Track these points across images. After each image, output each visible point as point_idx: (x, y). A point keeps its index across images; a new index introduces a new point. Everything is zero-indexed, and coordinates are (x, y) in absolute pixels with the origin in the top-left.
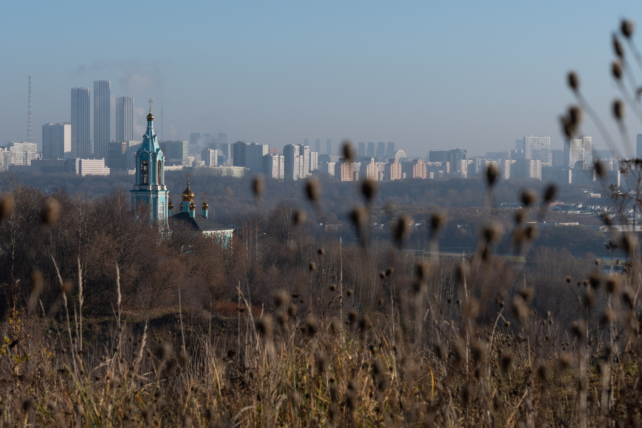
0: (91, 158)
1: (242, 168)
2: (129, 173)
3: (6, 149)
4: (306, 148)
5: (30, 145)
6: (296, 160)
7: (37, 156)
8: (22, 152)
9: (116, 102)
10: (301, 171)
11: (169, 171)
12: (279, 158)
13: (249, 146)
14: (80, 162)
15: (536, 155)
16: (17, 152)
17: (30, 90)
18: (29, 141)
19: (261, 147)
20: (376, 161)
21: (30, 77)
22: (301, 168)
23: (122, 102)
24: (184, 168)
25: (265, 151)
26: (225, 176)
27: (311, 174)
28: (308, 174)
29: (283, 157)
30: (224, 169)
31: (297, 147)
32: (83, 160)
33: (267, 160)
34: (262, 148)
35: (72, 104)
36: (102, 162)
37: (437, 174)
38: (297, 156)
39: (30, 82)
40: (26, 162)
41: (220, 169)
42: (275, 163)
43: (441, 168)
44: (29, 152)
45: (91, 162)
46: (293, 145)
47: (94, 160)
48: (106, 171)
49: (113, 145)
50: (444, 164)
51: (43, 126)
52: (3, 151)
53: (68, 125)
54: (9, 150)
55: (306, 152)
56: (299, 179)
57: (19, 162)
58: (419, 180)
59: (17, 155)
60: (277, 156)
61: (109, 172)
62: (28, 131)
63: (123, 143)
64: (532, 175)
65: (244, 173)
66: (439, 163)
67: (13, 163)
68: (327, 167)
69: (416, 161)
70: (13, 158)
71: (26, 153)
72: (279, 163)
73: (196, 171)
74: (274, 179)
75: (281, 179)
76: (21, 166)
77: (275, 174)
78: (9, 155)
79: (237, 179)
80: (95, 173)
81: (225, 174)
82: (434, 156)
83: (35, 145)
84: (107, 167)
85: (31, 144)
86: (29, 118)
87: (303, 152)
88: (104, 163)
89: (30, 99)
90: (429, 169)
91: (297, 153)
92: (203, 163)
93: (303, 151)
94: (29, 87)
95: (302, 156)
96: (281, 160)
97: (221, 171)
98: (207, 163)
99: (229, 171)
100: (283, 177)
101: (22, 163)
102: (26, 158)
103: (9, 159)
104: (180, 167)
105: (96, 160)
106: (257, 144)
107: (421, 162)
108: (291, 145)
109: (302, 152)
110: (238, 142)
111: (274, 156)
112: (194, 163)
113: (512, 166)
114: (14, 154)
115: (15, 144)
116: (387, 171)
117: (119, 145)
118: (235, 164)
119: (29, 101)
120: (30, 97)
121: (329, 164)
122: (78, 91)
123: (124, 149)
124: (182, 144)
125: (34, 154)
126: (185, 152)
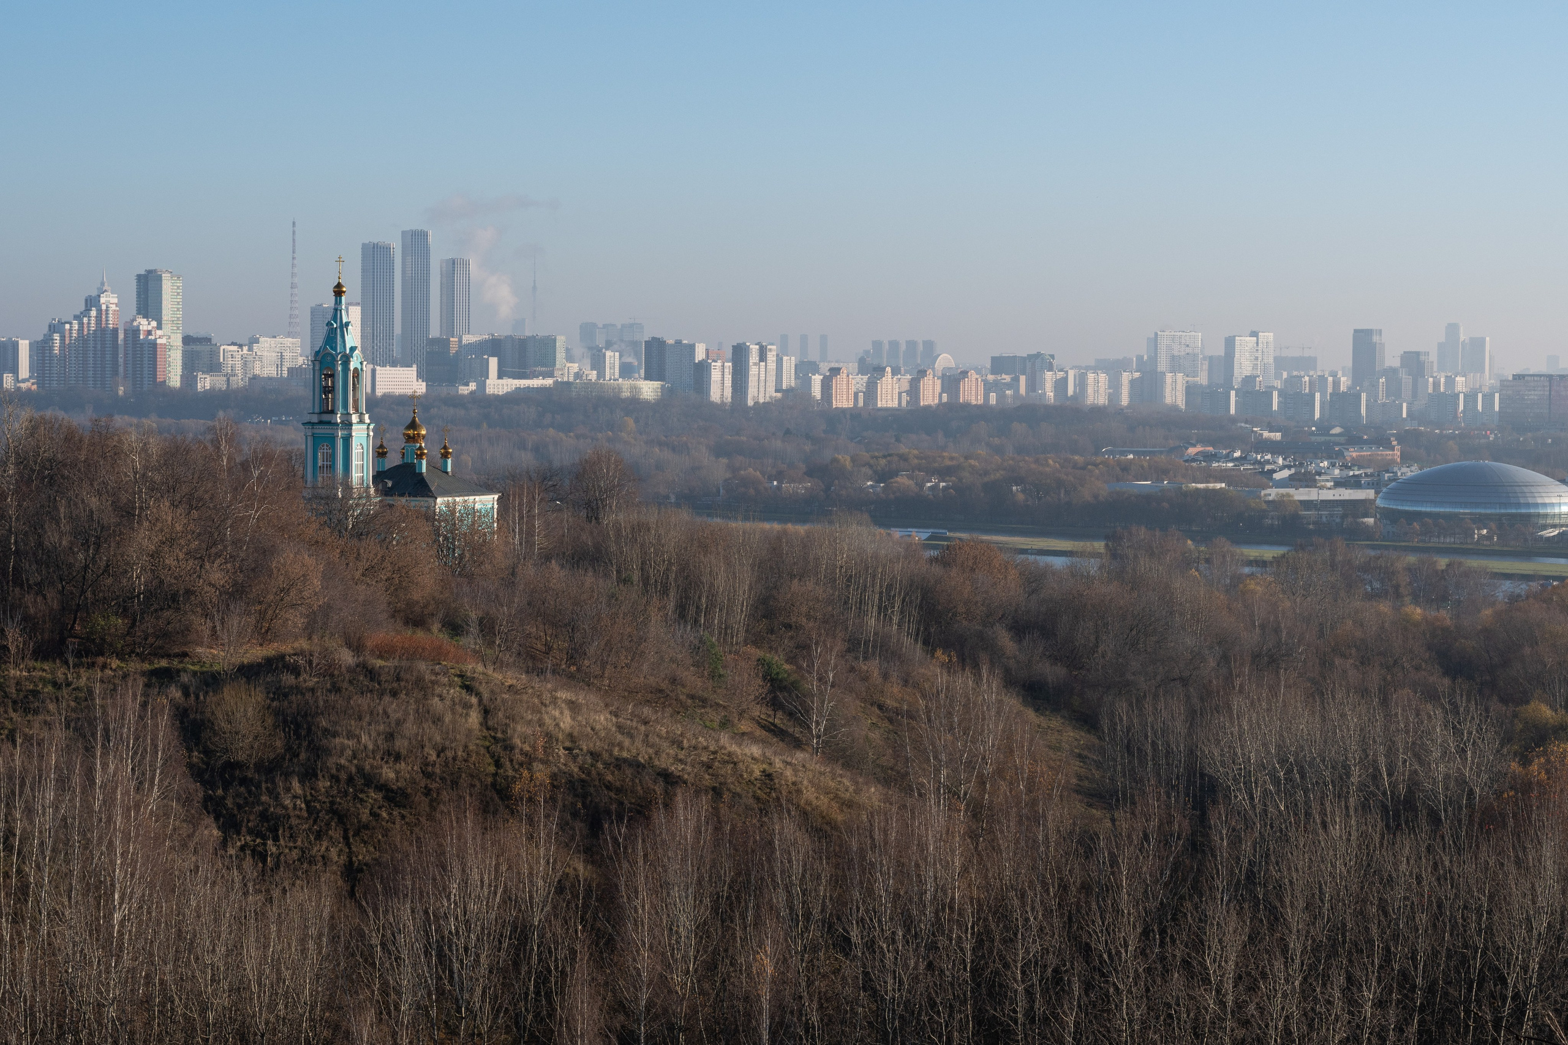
0: (394, 364)
1: (657, 384)
2: (460, 392)
3: (245, 348)
4: (770, 350)
5: (289, 341)
6: (753, 371)
7: (301, 361)
8: (274, 354)
9: (441, 268)
10: (762, 389)
11: (528, 387)
12: (723, 366)
13: (671, 345)
14: (374, 371)
15: (1176, 365)
16: (265, 354)
17: (294, 246)
18: (289, 335)
19: (691, 348)
20: (895, 372)
21: (294, 223)
22: (762, 384)
23: (453, 267)
24: (556, 383)
25: (700, 355)
26: (627, 399)
27: (779, 395)
28: (774, 394)
29: (730, 364)
30: (625, 384)
31: (754, 348)
32: (378, 368)
33: (702, 370)
34: (694, 349)
35: (364, 270)
36: (412, 371)
37: (1001, 397)
38: (755, 364)
39: (294, 233)
40: (281, 370)
41: (618, 385)
42: (715, 375)
43: (1009, 386)
44: (287, 355)
45: (393, 372)
46: (748, 344)
47: (398, 368)
48: (420, 388)
49: (433, 342)
50: (1016, 380)
51: (312, 308)
52: (240, 353)
53: (355, 307)
54: (250, 349)
55: (771, 357)
56: (757, 403)
57: (270, 371)
58: (967, 406)
59: (265, 360)
60: (719, 364)
61: (424, 390)
62: (290, 318)
63: (451, 339)
64: (1168, 400)
65: (662, 392)
66: (1007, 378)
67: (258, 372)
68: (808, 383)
69: (964, 374)
70: (258, 364)
71: (282, 356)
72: (723, 375)
73: (576, 388)
74: (713, 405)
75: (726, 404)
76: (270, 379)
77: (715, 395)
78: (250, 358)
79: (647, 403)
80: (398, 391)
81: (626, 394)
82: (999, 364)
83: (297, 341)
84: (420, 380)
85: (290, 339)
86: (292, 294)
87: (766, 357)
88: (415, 373)
89: (295, 262)
90: (988, 387)
91: (754, 358)
92: (593, 375)
93: (766, 354)
94: (294, 240)
95: (763, 364)
96: (726, 370)
97: (620, 388)
99: (635, 389)
100: (730, 400)
101: (274, 374)
102: (281, 364)
103: (251, 366)
104: (549, 382)
105: (401, 369)
106: (684, 342)
107: (973, 375)
108: (744, 344)
109: (763, 357)
110: (653, 338)
111: (713, 364)
112: (578, 375)
113: (1132, 382)
114: (261, 358)
115: (262, 339)
116: (914, 390)
117: (444, 343)
118: (648, 377)
119: (293, 266)
120: (294, 258)
121: (813, 377)
122: (374, 248)
123: (454, 348)
124: (555, 340)
125: (294, 358)
126: (560, 355)
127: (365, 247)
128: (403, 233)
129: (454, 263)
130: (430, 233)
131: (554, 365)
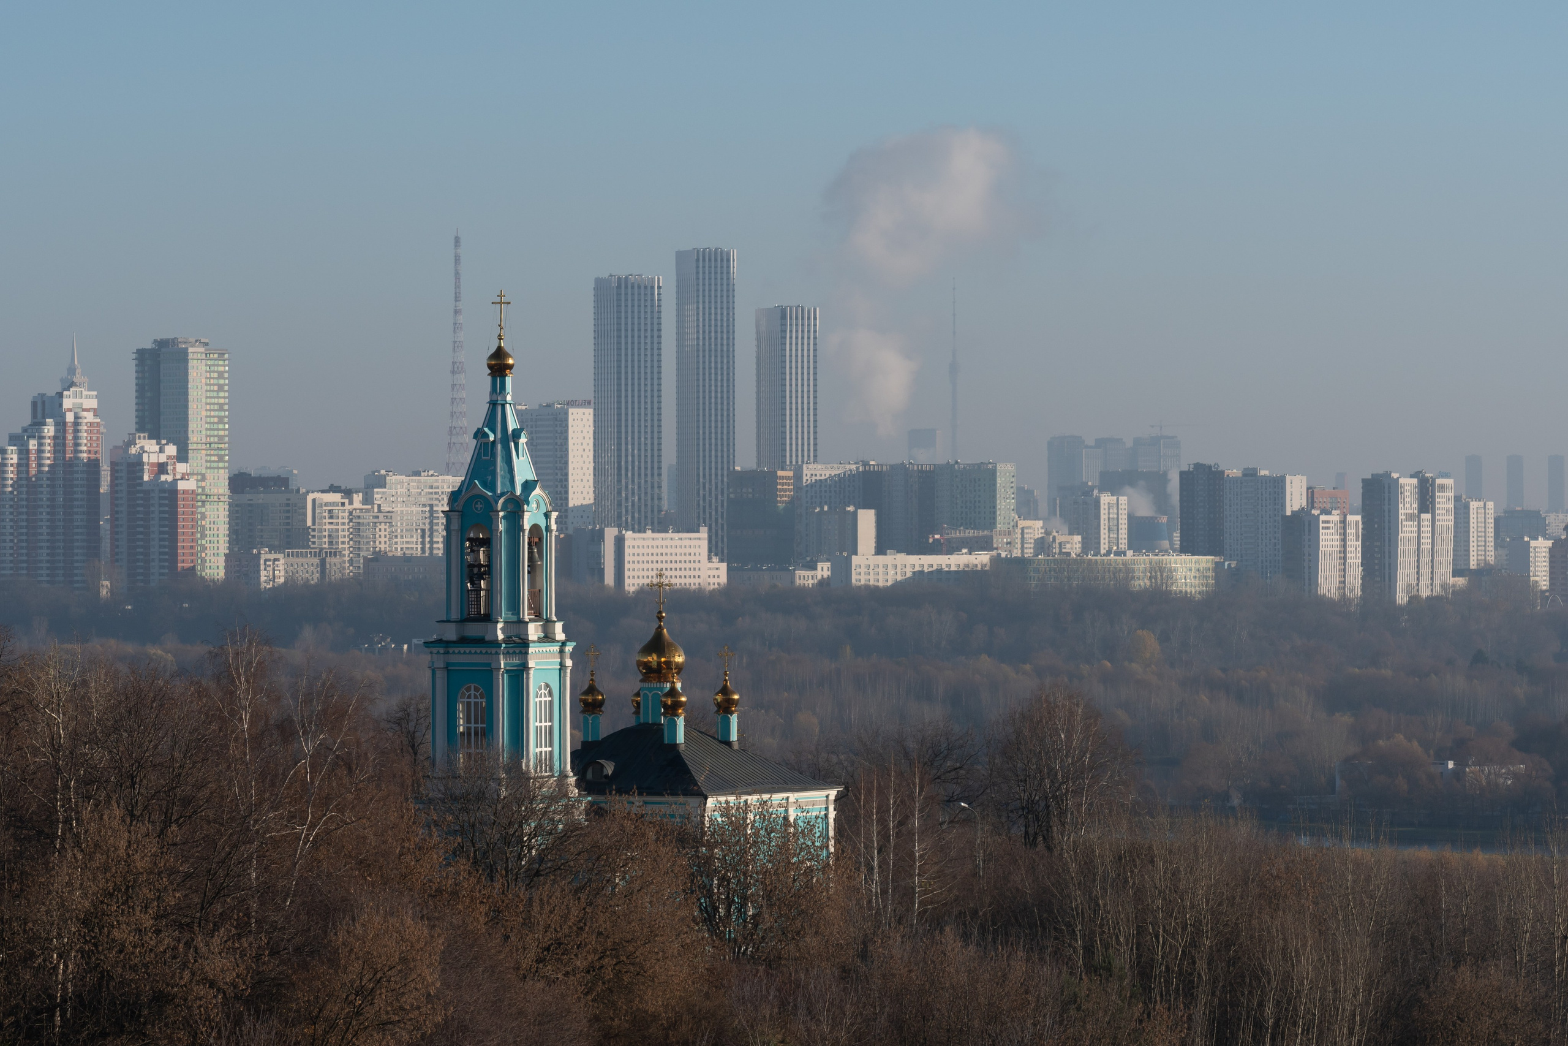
0: (661, 527)
1: (1205, 561)
2: (798, 582)
3: (358, 498)
4: (1442, 488)
5: (446, 481)
6: (1407, 531)
8: (416, 509)
9: (758, 327)
10: (1425, 570)
11: (939, 571)
12: (1344, 522)
13: (1235, 480)
14: (620, 542)
16: (398, 508)
17: (457, 286)
19: (1277, 486)
21: (457, 241)
22: (1425, 559)
23: (778, 324)
24: (996, 561)
25: (1295, 498)
26: (1144, 592)
27: (1461, 581)
28: (1452, 580)
29: (1359, 518)
30: (1140, 562)
31: (1409, 484)
32: (628, 534)
33: (1301, 530)
34: (1283, 489)
35: (599, 334)
36: (698, 542)
38: (1410, 517)
39: (457, 259)
41: (1125, 564)
42: (1328, 541)
45: (659, 543)
46: (1395, 475)
47: (670, 535)
48: (713, 574)
49: (742, 479)
52: (348, 507)
53: (581, 410)
54: (368, 500)
55: (1444, 502)
56: (1417, 598)
59: (396, 520)
60: (1335, 517)
61: (723, 579)
62: (451, 434)
63: (780, 473)
65: (1216, 578)
67: (383, 547)
68: (1521, 557)
70: (383, 530)
72: (1344, 540)
73: (1037, 571)
74: (1324, 603)
75: (1350, 600)
76: (407, 559)
77: (1328, 582)
78: (368, 518)
79: (1185, 599)
81: (1141, 583)
84: (715, 559)
85: (450, 478)
86: (453, 386)
87: (1433, 503)
88: (705, 544)
91: (1408, 504)
92: (1074, 544)
93: (1433, 497)
94: (457, 275)
95: (1426, 516)
96: (1351, 531)
97: (1128, 571)
98: (1091, 542)
99: (1160, 572)
100: (1358, 592)
103: (369, 533)
104: (982, 559)
105: (677, 536)
106: (1264, 473)
108: (1388, 475)
109: (1426, 502)
110: (1198, 466)
111: (1323, 518)
112: (1042, 545)
114: (389, 517)
115: (391, 479)
117: (763, 481)
118: (1188, 547)
119: (456, 327)
120: (457, 312)
121: (1533, 543)
122: (619, 287)
123: (784, 494)
124: (993, 473)
126: (1005, 504)
127: (600, 285)
128: (680, 256)
129: (783, 317)
130: (734, 254)
131: (992, 524)
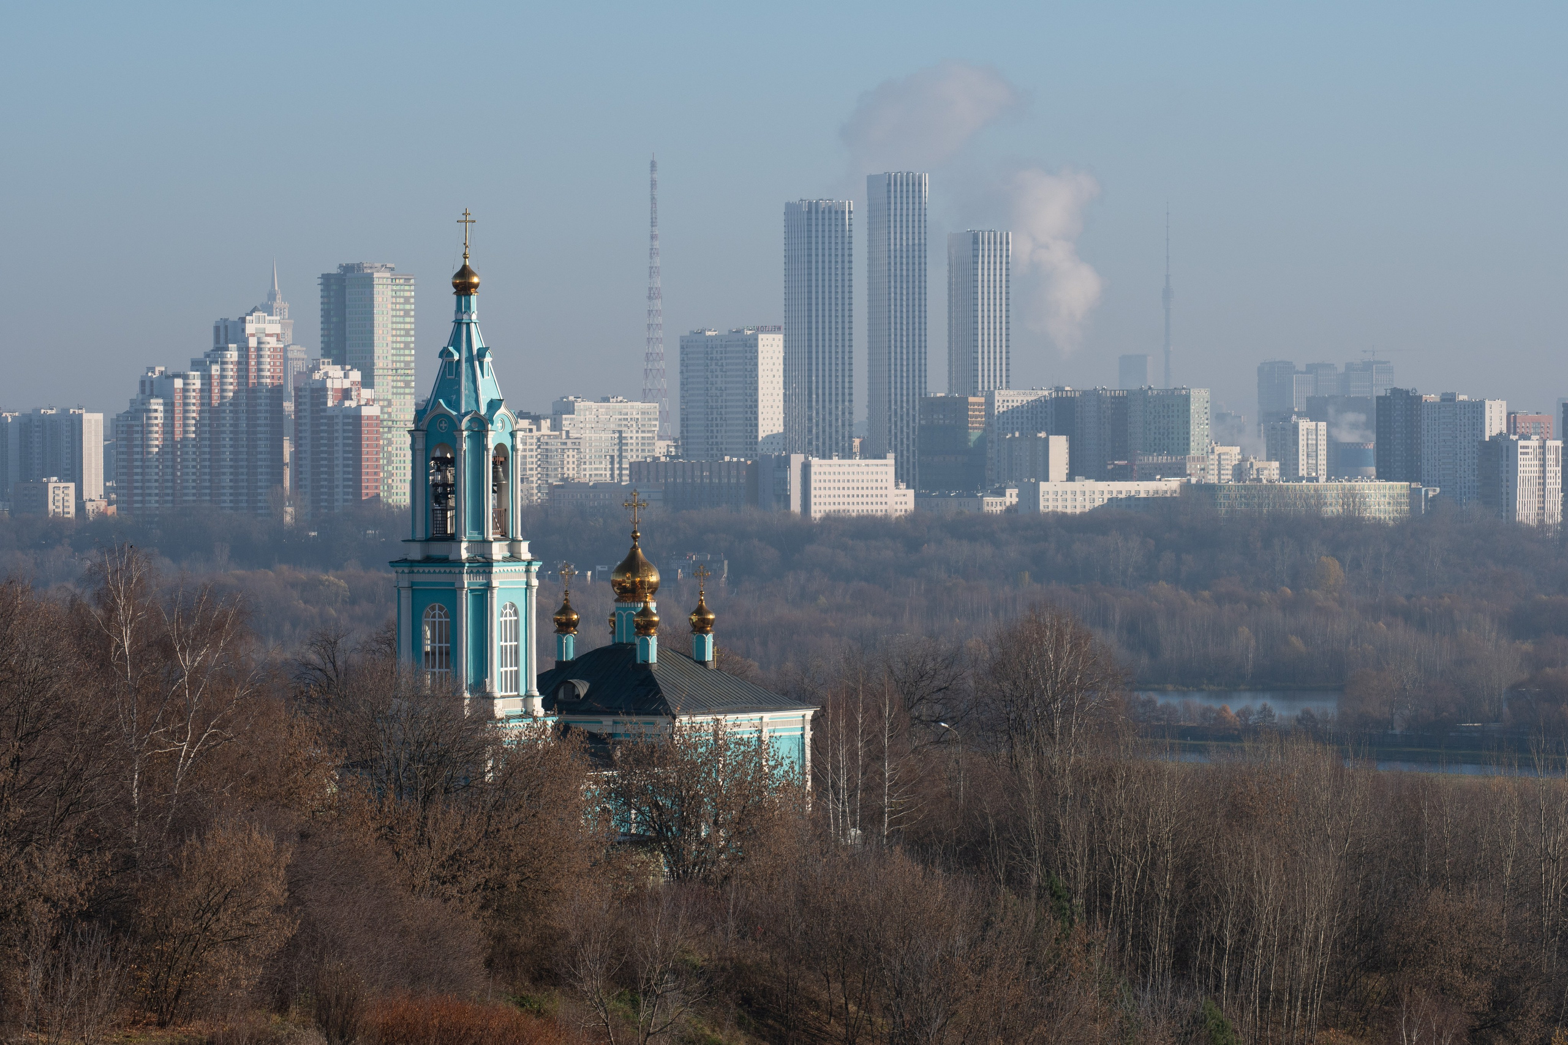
0: (846, 453)
1: (1399, 487)
2: (986, 508)
3: (546, 424)
5: (636, 407)
7: (657, 448)
8: (606, 435)
11: (1129, 498)
12: (1543, 447)
13: (1433, 405)
14: (806, 468)
16: (587, 434)
17: (653, 211)
19: (1477, 410)
21: (653, 165)
23: (973, 250)
24: (1186, 487)
25: (1495, 422)
29: (1559, 443)
32: (815, 461)
33: (1499, 455)
34: (1483, 414)
35: (790, 259)
36: (886, 467)
39: (653, 184)
40: (619, 469)
42: (1526, 467)
44: (632, 436)
45: (846, 469)
47: (857, 461)
48: (899, 501)
49: (933, 405)
51: (682, 339)
52: (535, 433)
53: (770, 336)
54: (556, 426)
57: (594, 470)
59: (585, 447)
60: (1534, 442)
61: (911, 506)
63: (971, 399)
65: (1408, 504)
67: (571, 473)
70: (571, 457)
71: (621, 438)
72: (1543, 466)
73: (1227, 497)
74: (1520, 529)
75: (1549, 526)
76: (595, 486)
77: (1525, 509)
78: (555, 445)
79: (1378, 525)
80: (856, 507)
81: (1333, 509)
83: (653, 407)
84: (903, 486)
85: (639, 404)
86: (650, 312)
88: (892, 471)
89: (656, 244)
92: (1272, 471)
94: (653, 199)
96: (1551, 457)
98: (1289, 469)
99: (1355, 498)
101: (604, 476)
102: (620, 456)
103: (556, 459)
104: (1171, 485)
105: (864, 462)
106: (1462, 397)
110: (1395, 391)
111: (1521, 443)
112: (1239, 471)
114: (577, 444)
115: (580, 405)
117: (955, 407)
118: (1383, 473)
119: (651, 252)
120: (653, 237)
122: (809, 212)
123: (975, 420)
124: (1187, 399)
125: (647, 443)
126: (1199, 430)
127: (791, 210)
128: (872, 180)
129: (976, 241)
130: (927, 178)
131: (1186, 450)
